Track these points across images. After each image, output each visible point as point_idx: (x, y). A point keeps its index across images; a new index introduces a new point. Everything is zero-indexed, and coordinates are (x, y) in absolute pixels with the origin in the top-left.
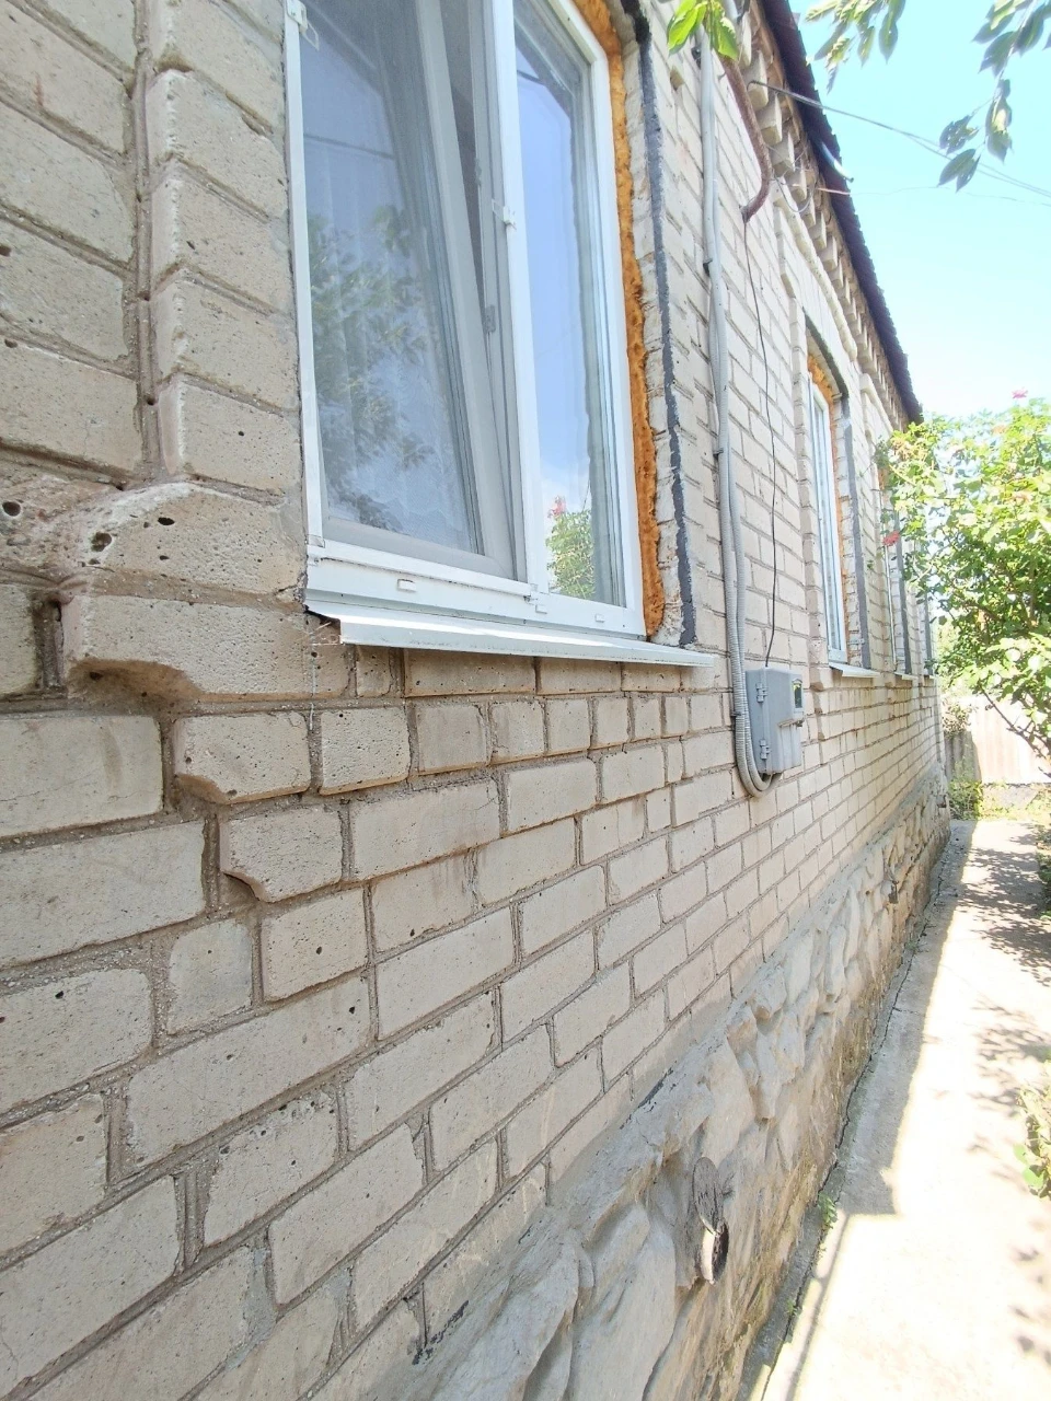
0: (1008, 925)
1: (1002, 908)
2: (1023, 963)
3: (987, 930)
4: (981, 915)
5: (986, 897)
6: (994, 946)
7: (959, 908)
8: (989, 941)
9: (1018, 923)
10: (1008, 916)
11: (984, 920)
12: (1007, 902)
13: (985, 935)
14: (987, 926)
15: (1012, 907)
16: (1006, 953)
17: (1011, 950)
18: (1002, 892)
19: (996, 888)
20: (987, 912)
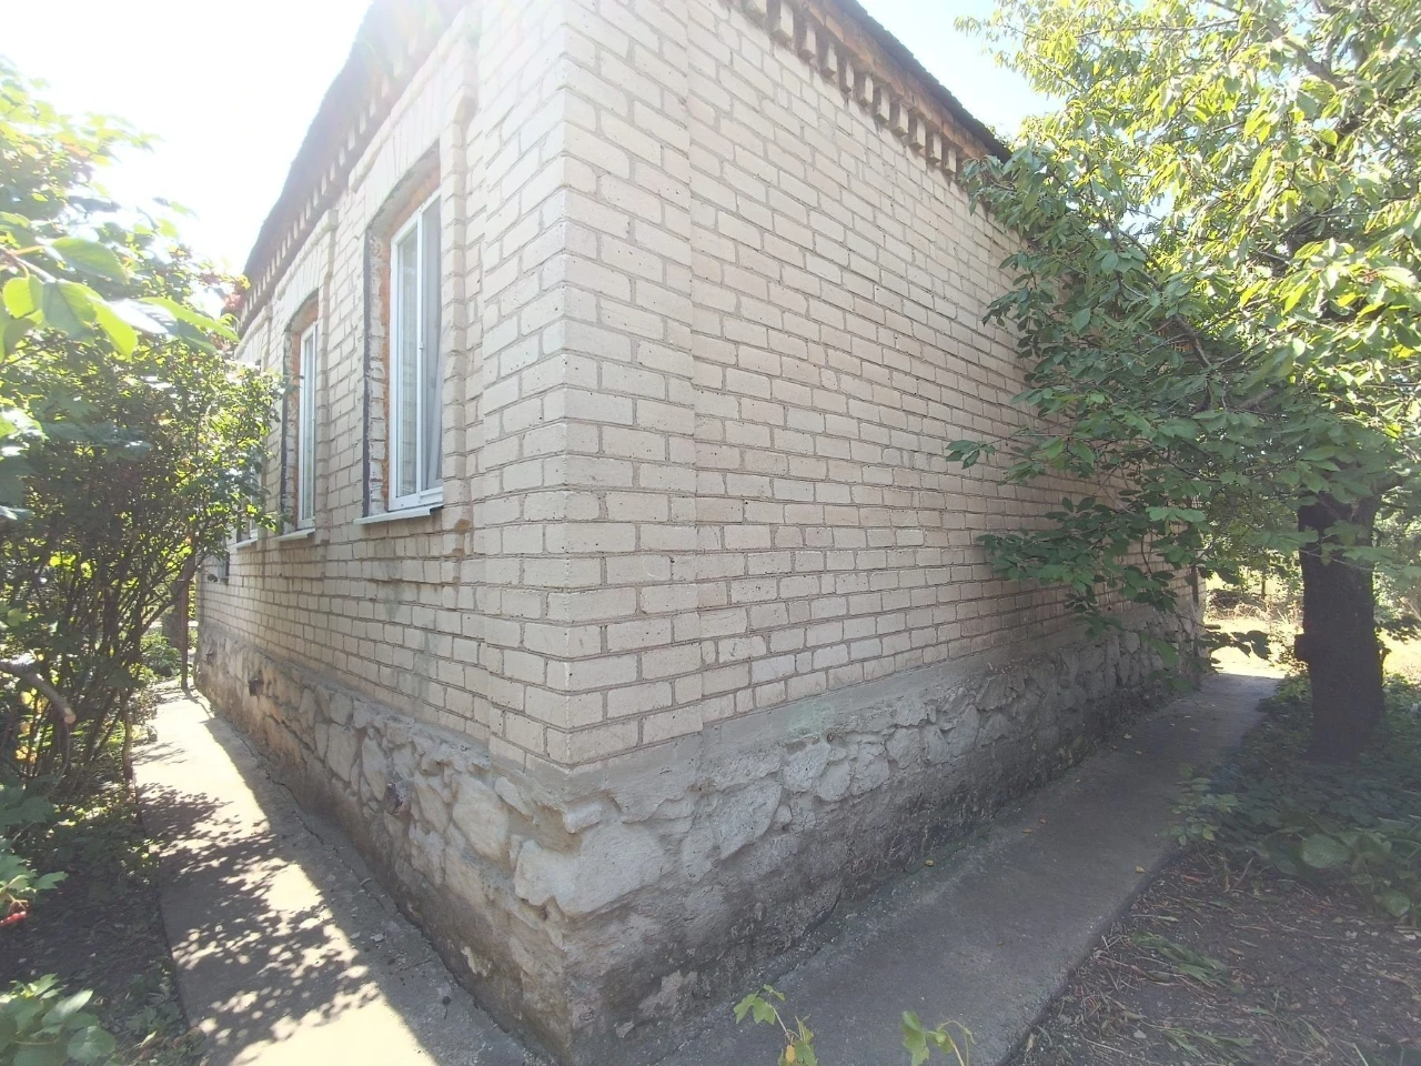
0: (200, 827)
1: (216, 852)
2: (173, 793)
3: (218, 810)
4: (236, 828)
5: (247, 857)
6: (203, 796)
7: (265, 825)
8: (210, 800)
9: (189, 837)
10: (205, 843)
11: (227, 821)
12: (215, 863)
13: (217, 803)
14: (220, 815)
15: (207, 858)
16: (190, 796)
17: (187, 800)
18: (232, 880)
19: (242, 883)
20: (232, 837)
